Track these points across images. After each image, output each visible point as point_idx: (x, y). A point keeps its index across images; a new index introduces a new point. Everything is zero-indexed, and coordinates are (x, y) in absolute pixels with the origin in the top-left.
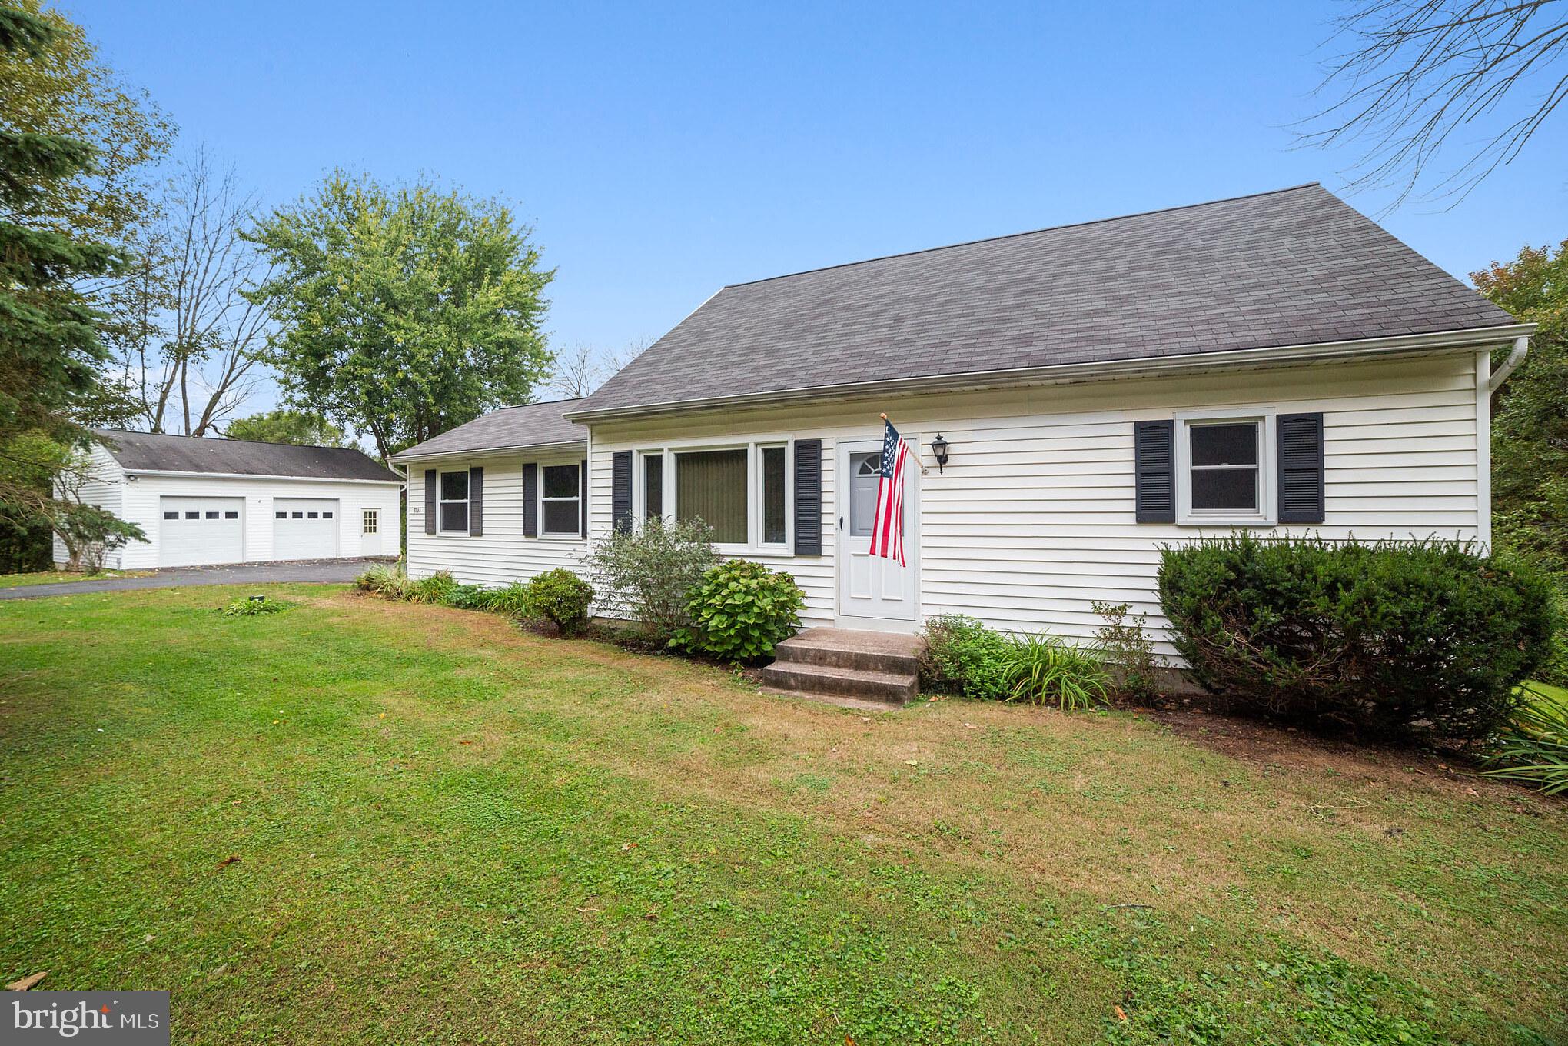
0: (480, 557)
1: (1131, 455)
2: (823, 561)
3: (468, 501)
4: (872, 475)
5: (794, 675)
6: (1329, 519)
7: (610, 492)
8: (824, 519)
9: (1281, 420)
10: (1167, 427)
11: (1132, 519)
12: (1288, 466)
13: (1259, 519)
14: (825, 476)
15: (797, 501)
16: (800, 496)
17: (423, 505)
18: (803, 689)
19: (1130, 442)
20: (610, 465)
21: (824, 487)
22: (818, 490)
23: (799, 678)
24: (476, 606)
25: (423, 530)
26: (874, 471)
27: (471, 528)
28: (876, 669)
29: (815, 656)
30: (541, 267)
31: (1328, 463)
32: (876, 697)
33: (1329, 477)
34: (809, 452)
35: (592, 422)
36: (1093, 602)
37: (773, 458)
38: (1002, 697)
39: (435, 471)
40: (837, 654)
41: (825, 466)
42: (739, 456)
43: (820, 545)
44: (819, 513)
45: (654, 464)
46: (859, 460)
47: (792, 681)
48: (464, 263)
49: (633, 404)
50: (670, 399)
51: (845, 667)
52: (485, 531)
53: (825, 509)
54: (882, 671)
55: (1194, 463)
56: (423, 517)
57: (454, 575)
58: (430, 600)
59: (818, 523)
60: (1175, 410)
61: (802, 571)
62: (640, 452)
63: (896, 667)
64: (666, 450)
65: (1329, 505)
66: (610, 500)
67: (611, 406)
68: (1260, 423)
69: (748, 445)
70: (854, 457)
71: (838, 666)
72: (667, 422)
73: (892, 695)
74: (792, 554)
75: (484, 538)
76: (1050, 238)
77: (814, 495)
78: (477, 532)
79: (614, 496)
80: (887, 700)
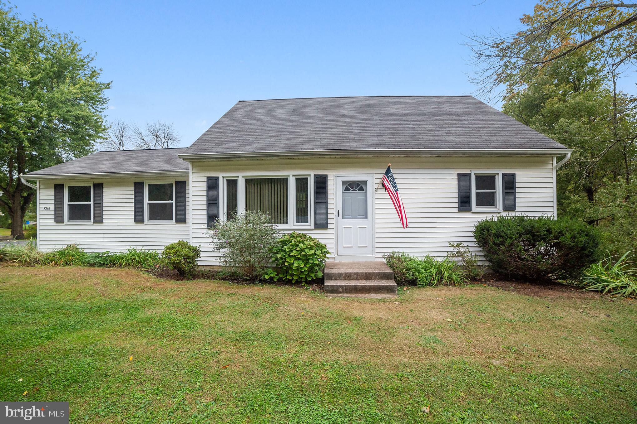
0: (102, 235)
1: (456, 186)
2: (328, 231)
3: (92, 203)
4: (351, 191)
5: (342, 286)
6: (518, 209)
7: (205, 198)
8: (329, 211)
9: (504, 175)
10: (469, 175)
11: (457, 210)
12: (507, 191)
13: (497, 210)
14: (329, 192)
15: (316, 203)
16: (317, 201)
17: (53, 205)
18: (347, 292)
19: (456, 181)
20: (205, 184)
21: (329, 197)
22: (326, 198)
23: (344, 288)
24: (107, 265)
25: (53, 220)
26: (352, 190)
27: (94, 219)
28: (375, 279)
29: (346, 276)
30: (102, 79)
31: (517, 190)
32: (382, 292)
33: (517, 195)
34: (321, 181)
35: (192, 161)
36: (449, 242)
37: (302, 184)
38: (429, 284)
39: (63, 185)
40: (357, 274)
41: (329, 187)
42: (283, 181)
43: (327, 224)
44: (326, 208)
45: (232, 184)
46: (346, 184)
47: (341, 290)
48: (48, 67)
49: (220, 152)
50: (247, 150)
51: (361, 279)
52: (104, 220)
53: (329, 207)
54: (378, 279)
55: (476, 190)
56: (53, 213)
57: (79, 247)
58: (66, 263)
59: (326, 213)
60: (471, 169)
61: (319, 236)
62: (223, 177)
63: (385, 276)
64: (240, 177)
65: (517, 205)
66: (205, 203)
67: (209, 152)
68: (497, 176)
69: (289, 176)
70: (344, 183)
71: (357, 279)
72: (244, 162)
73: (390, 290)
74: (313, 228)
75: (104, 224)
76: (389, 100)
77: (324, 200)
78: (99, 220)
79: (207, 200)
80: (388, 293)
